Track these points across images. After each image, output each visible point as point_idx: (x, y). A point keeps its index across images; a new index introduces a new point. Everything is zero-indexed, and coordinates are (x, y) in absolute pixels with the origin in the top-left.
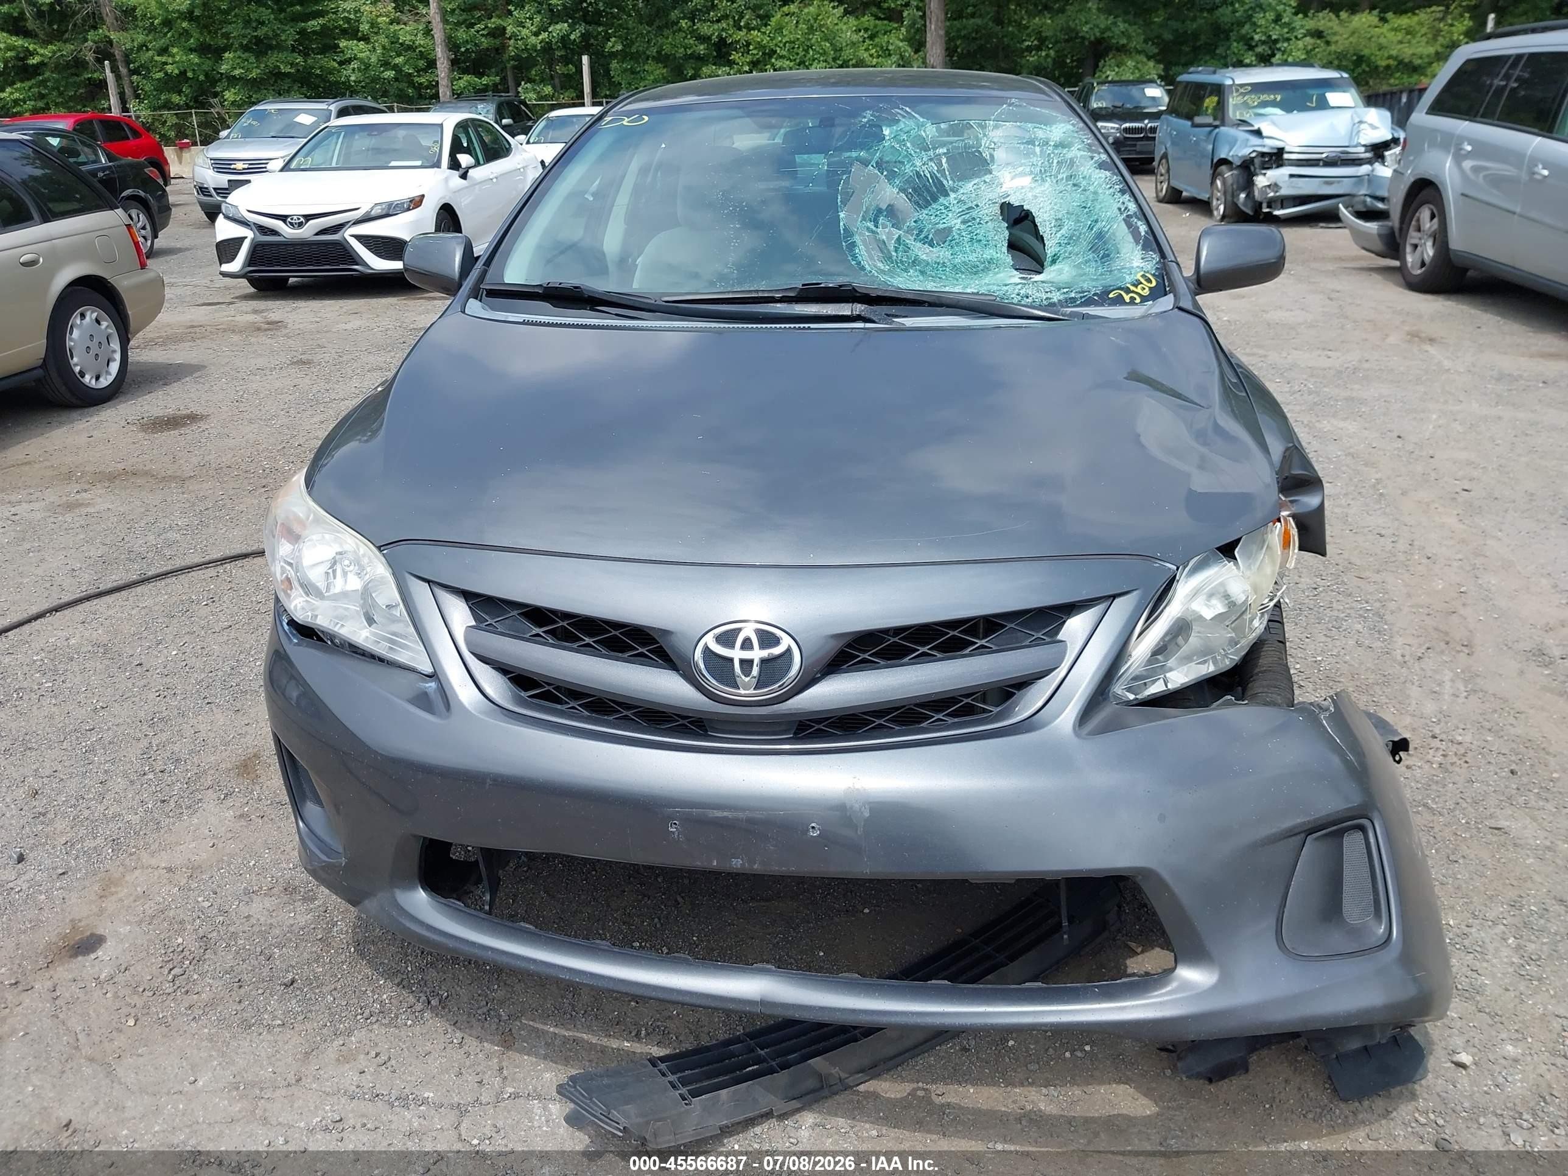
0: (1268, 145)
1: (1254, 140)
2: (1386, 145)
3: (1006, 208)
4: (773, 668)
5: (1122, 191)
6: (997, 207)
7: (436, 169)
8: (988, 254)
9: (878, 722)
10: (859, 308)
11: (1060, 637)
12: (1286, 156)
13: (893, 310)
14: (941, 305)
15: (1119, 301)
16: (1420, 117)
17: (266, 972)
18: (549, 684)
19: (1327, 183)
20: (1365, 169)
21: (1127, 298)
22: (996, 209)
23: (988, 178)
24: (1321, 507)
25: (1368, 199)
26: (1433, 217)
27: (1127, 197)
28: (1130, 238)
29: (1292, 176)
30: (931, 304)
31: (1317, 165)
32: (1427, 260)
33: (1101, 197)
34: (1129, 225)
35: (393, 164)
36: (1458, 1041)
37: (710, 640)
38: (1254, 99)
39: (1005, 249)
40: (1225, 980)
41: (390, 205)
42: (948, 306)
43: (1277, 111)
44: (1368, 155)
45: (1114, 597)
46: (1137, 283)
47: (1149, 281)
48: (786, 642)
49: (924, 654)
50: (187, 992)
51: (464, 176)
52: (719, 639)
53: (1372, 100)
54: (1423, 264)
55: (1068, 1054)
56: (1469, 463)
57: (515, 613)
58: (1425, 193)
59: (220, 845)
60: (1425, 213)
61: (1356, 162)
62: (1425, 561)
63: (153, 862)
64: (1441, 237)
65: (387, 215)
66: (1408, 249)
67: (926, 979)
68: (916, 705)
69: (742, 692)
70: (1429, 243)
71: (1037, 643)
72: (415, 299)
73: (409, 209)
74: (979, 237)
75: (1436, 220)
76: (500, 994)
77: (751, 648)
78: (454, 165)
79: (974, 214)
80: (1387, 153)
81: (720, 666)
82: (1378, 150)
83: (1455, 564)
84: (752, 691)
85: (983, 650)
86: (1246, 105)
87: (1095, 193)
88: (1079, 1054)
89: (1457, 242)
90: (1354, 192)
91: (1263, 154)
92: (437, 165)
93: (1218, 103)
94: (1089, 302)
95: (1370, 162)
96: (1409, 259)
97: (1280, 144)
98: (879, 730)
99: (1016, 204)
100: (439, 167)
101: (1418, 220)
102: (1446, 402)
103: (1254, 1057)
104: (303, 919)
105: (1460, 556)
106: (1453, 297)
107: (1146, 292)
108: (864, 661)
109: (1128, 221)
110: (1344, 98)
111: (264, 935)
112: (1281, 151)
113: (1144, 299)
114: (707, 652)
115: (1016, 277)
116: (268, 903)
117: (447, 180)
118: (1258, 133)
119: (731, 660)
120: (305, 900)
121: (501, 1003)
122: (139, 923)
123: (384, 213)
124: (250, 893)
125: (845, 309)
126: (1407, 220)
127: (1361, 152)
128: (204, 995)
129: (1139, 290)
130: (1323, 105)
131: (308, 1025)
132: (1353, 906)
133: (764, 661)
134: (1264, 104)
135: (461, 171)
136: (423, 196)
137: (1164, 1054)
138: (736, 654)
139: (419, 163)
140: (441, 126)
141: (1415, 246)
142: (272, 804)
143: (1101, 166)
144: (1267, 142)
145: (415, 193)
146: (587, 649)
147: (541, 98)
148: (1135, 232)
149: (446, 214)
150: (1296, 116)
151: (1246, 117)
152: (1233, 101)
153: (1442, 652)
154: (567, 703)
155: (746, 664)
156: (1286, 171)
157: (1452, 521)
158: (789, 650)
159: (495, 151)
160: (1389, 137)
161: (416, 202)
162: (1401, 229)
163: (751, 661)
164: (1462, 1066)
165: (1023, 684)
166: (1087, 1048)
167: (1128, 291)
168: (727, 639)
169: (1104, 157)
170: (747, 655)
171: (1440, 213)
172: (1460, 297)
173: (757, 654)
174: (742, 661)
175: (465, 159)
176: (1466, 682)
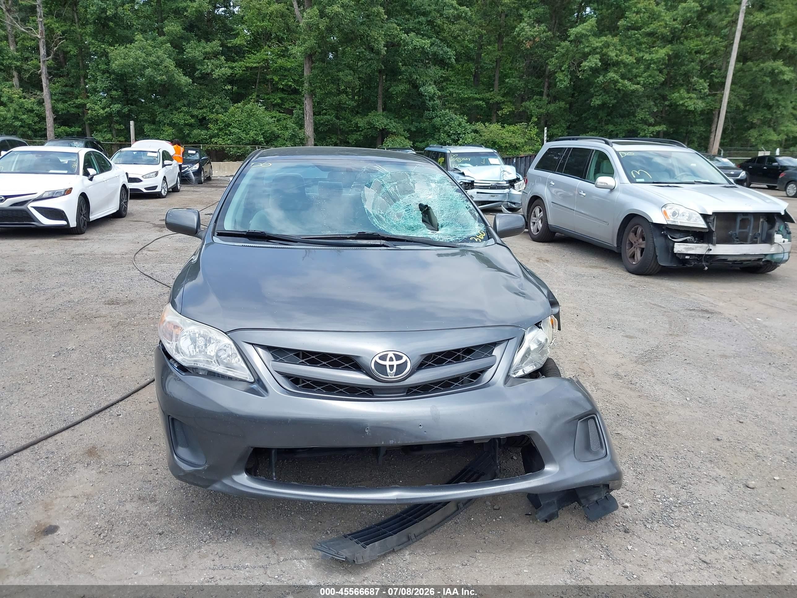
0: (467, 180)
1: (461, 177)
2: (514, 181)
3: (421, 205)
4: (401, 368)
5: (467, 201)
6: (418, 205)
7: (76, 175)
8: (416, 223)
9: (436, 387)
10: (383, 242)
11: (493, 354)
12: (475, 184)
13: (394, 243)
14: (411, 242)
15: (473, 241)
16: (532, 171)
17: (147, 531)
18: (308, 381)
19: (492, 196)
20: (506, 191)
21: (476, 240)
22: (418, 206)
23: (413, 194)
24: (559, 312)
25: (509, 203)
26: (540, 211)
27: (469, 203)
28: (472, 218)
29: (478, 193)
30: (407, 241)
31: (488, 189)
32: (540, 229)
33: (458, 203)
34: (471, 214)
35: (51, 171)
36: (623, 500)
37: (377, 359)
38: (459, 159)
39: (421, 221)
40: (561, 469)
41: (54, 192)
42: (415, 242)
43: (469, 165)
44: (508, 185)
45: (509, 340)
46: (479, 235)
47: (483, 234)
48: (405, 358)
49: (450, 362)
50: (112, 542)
51: (91, 179)
52: (380, 358)
53: (507, 161)
54: (538, 230)
55: (494, 520)
56: (574, 308)
57: (292, 354)
58: (536, 202)
59: (96, 485)
60: (537, 210)
61: (503, 188)
62: (568, 344)
63: (65, 494)
64: (544, 220)
65: (52, 197)
66: (531, 224)
67: (457, 482)
68: (449, 380)
69: (390, 377)
70: (540, 222)
71: (486, 356)
72: (67, 240)
73: (64, 195)
74: (412, 217)
75: (542, 213)
76: (261, 526)
77: (393, 360)
78: (86, 174)
79: (410, 208)
80: (515, 184)
81: (381, 368)
82: (512, 183)
83: (579, 345)
84: (393, 377)
85: (469, 359)
86: (456, 162)
87: (456, 201)
88: (498, 519)
89: (551, 222)
90: (503, 200)
91: (465, 183)
92: (78, 173)
93: (445, 160)
94: (463, 241)
95: (508, 188)
96: (532, 228)
97: (472, 179)
98: (437, 390)
99: (425, 204)
100: (78, 174)
101: (535, 212)
102: (559, 285)
103: (561, 511)
104: (154, 509)
105: (580, 342)
106: (551, 244)
107: (482, 238)
108: (430, 365)
109: (470, 211)
110: (496, 160)
111: (139, 517)
112: (473, 182)
113: (482, 240)
114: (376, 363)
115: (430, 232)
116: (133, 504)
117: (83, 181)
118: (463, 174)
119: (385, 366)
120: (151, 502)
121: (263, 529)
122: (72, 519)
123: (50, 196)
124: (121, 503)
125: (378, 242)
126: (530, 211)
127: (504, 184)
128: (121, 543)
129: (480, 237)
130: (487, 163)
131: (178, 547)
132: (594, 445)
133: (397, 365)
134: (464, 162)
135: (90, 177)
136: (71, 188)
137: (528, 516)
138: (387, 363)
139: (66, 172)
140: (78, 154)
141: (534, 223)
142: (113, 466)
143: (457, 191)
144: (467, 178)
145: (67, 187)
146: (324, 366)
147: (106, 140)
148: (474, 216)
149: (82, 198)
150: (477, 168)
151: (457, 167)
152: (451, 160)
153: (584, 376)
154: (315, 388)
155: (391, 367)
156: (475, 191)
157: (574, 329)
158: (406, 362)
159: (104, 167)
160: (516, 178)
161: (68, 191)
162: (528, 216)
163: (393, 365)
164: (627, 507)
165: (483, 371)
166: (500, 517)
167: (476, 237)
168: (383, 358)
169: (457, 187)
170: (391, 363)
171: (543, 209)
172: (553, 244)
173: (395, 363)
174: (390, 366)
175: (91, 171)
176: (595, 386)
